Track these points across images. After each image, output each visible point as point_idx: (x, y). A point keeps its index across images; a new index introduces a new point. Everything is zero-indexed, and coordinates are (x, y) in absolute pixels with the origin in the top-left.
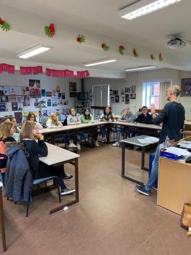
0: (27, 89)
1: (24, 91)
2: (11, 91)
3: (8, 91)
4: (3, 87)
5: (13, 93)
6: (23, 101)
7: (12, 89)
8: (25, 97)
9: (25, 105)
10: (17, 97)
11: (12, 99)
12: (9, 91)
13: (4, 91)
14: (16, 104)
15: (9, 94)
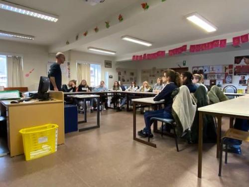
0: (231, 66)
1: (226, 69)
2: (211, 69)
3: (207, 70)
4: (203, 67)
5: (212, 72)
6: (223, 78)
7: (212, 68)
8: (226, 75)
9: (225, 82)
10: (216, 75)
11: (211, 76)
12: (209, 70)
13: (204, 70)
14: (215, 81)
15: (208, 73)
